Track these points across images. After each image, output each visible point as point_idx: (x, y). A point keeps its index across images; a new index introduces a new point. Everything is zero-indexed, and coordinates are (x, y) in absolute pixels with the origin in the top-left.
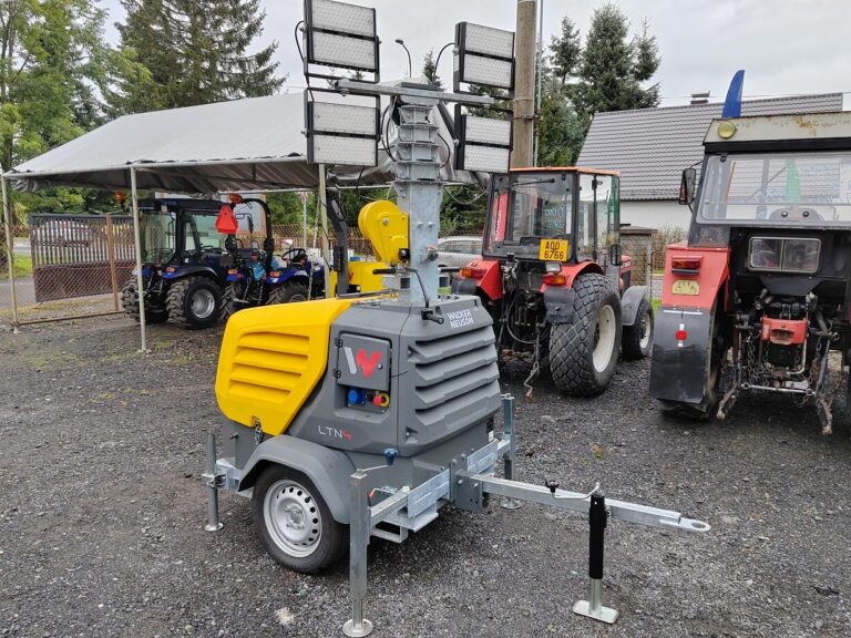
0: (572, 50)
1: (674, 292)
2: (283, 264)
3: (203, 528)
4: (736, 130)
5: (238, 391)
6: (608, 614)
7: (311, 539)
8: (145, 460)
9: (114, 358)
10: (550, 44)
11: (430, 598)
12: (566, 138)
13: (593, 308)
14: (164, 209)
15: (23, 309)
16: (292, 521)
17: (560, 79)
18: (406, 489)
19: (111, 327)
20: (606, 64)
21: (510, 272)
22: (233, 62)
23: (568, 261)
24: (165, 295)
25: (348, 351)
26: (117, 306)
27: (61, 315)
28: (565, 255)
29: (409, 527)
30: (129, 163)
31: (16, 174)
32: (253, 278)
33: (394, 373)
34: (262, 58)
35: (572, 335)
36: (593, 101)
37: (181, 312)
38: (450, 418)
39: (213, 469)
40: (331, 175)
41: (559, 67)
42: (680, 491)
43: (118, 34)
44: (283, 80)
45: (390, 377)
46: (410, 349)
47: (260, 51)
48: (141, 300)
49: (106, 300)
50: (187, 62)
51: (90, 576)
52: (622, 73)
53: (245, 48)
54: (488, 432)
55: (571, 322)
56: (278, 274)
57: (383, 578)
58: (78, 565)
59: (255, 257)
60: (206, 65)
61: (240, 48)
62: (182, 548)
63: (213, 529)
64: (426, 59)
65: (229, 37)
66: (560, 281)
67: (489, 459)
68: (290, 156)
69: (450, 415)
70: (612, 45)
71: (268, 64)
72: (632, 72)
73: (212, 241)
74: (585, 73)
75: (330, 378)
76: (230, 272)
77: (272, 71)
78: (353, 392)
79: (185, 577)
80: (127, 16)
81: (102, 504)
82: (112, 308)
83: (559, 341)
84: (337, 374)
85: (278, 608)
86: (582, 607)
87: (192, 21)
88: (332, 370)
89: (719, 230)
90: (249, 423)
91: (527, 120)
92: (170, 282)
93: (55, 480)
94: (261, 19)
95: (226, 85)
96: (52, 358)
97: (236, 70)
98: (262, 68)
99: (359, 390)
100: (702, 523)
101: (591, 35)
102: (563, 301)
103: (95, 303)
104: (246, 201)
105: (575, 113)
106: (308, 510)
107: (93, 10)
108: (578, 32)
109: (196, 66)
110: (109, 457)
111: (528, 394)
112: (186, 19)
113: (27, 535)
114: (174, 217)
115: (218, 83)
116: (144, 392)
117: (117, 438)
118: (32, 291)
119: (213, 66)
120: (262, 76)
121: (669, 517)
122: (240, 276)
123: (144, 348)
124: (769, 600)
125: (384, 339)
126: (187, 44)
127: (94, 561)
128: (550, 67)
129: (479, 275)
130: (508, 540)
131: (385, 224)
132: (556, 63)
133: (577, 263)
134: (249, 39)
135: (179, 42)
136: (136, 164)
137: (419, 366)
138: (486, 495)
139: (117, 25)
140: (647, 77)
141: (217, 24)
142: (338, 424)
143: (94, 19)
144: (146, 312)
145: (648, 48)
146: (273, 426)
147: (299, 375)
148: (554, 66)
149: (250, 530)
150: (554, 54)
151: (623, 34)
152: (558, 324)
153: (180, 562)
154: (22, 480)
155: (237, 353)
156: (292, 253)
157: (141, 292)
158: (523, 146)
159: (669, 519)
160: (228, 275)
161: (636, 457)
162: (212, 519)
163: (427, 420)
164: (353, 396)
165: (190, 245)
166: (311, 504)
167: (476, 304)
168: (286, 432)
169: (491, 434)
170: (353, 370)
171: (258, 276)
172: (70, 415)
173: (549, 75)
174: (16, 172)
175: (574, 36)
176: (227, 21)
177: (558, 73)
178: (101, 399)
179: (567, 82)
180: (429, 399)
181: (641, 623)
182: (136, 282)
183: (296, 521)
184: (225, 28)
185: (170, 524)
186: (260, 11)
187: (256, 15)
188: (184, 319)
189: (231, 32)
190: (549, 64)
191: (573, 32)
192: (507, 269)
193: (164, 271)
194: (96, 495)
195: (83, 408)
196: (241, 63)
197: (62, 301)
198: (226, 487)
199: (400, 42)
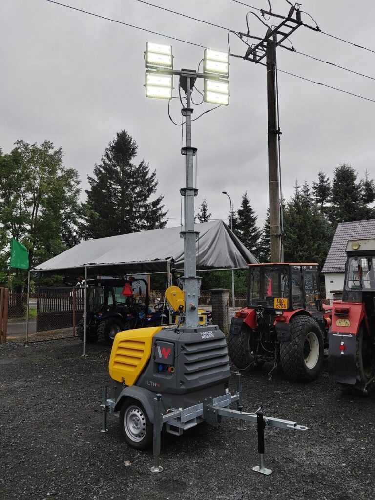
0: (325, 189)
1: (338, 325)
2: (153, 311)
3: (100, 431)
4: (360, 245)
5: (117, 367)
6: (268, 471)
7: (142, 433)
8: (79, 404)
9: (70, 359)
10: (313, 186)
11: (191, 462)
12: (324, 236)
13: (301, 333)
14: (99, 285)
15: (30, 336)
16: (135, 425)
17: (320, 204)
18: (180, 409)
19: (70, 344)
20: (345, 195)
21: (260, 314)
22: (141, 206)
23: (288, 309)
24: (97, 328)
25: (159, 348)
26: (74, 333)
27: (48, 338)
28: (286, 306)
29: (182, 428)
30: (85, 265)
31: (36, 270)
32: (139, 318)
33: (176, 356)
34: (155, 203)
35: (290, 347)
36: (339, 215)
37: (104, 336)
38: (202, 378)
39: (105, 403)
40: (173, 268)
41: (319, 198)
42: (332, 427)
43: (87, 195)
44: (166, 213)
45: (174, 358)
46: (182, 347)
47: (154, 200)
48: (85, 330)
49: (69, 331)
50: (118, 208)
51: (52, 446)
52: (355, 199)
53: (147, 199)
54: (225, 389)
55: (289, 340)
56: (151, 316)
57: (172, 454)
58: (47, 441)
59: (140, 308)
60: (128, 208)
61: (145, 199)
62: (90, 437)
63: (104, 431)
64: (243, 197)
65: (139, 194)
66: (283, 319)
67: (226, 402)
68: (155, 260)
69: (201, 377)
70: (348, 185)
71: (158, 206)
72: (362, 199)
73: (121, 300)
74: (334, 200)
75: (152, 360)
76: (128, 315)
77: (160, 209)
78: (160, 366)
79: (89, 448)
80: (91, 186)
81: (59, 420)
82: (71, 334)
83: (284, 351)
84: (154, 358)
85: (125, 461)
86: (256, 468)
87: (122, 188)
88: (153, 356)
89: (357, 294)
90: (120, 381)
91: (277, 236)
92: (99, 321)
93: (41, 410)
94: (156, 185)
95: (137, 218)
96: (43, 359)
97: (142, 210)
98: (155, 208)
99: (163, 365)
100: (305, 427)
101: (335, 181)
102: (285, 330)
103: (64, 333)
104: (137, 280)
105: (330, 222)
106: (141, 419)
107: (74, 190)
108: (328, 179)
109: (123, 210)
110: (64, 402)
111: (269, 379)
112: (119, 187)
113: (29, 430)
114: (104, 288)
115: (133, 216)
116: (82, 375)
117: (68, 394)
118: (35, 327)
119: (131, 209)
120: (155, 212)
121: (290, 424)
122: (132, 317)
123: (84, 354)
124: (349, 472)
125: (172, 343)
126: (119, 199)
127: (54, 441)
128: (314, 198)
129: (244, 316)
130: (234, 443)
131: (174, 295)
132: (317, 196)
133: (293, 310)
134: (149, 194)
135: (115, 199)
136: (88, 265)
137: (185, 354)
138: (219, 416)
139: (87, 191)
140: (371, 201)
141: (133, 189)
142: (155, 380)
143: (75, 193)
144: (86, 336)
145: (370, 185)
146: (130, 382)
147: (140, 359)
148: (316, 197)
149: (119, 432)
150: (315, 191)
151: (355, 179)
152: (284, 342)
153: (89, 443)
154: (27, 410)
155: (117, 350)
156: (160, 305)
157: (85, 326)
158: (276, 249)
159: (291, 425)
160: (127, 317)
161: (318, 412)
162: (104, 427)
163: (189, 378)
164: (161, 368)
165: (110, 302)
166: (142, 416)
167: (216, 329)
168: (135, 384)
169: (227, 390)
170: (160, 356)
171: (141, 318)
172: (48, 384)
173: (313, 202)
174: (35, 269)
175: (326, 182)
176: (139, 187)
177: (318, 201)
178: (62, 377)
179: (324, 205)
180: (190, 369)
181: (282, 476)
182: (84, 321)
183: (137, 425)
184: (137, 190)
185: (86, 429)
186: (155, 181)
187: (153, 183)
188: (105, 340)
189: (141, 192)
190: (312, 197)
191: (325, 179)
192: (258, 313)
193: (98, 316)
194: (57, 416)
195: (54, 381)
196: (145, 206)
197: (49, 331)
198: (110, 412)
199: (225, 193)
